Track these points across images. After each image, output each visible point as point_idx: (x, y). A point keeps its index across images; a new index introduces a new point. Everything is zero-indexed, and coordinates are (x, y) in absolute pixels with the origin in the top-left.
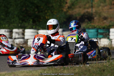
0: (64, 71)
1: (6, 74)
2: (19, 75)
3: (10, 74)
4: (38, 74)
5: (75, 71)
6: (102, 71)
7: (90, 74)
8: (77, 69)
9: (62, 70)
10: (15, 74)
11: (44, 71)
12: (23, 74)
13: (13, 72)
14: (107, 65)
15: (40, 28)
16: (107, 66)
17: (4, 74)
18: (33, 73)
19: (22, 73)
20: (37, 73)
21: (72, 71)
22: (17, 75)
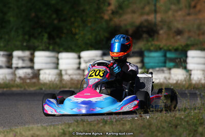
0: (105, 127)
2: (23, 133)
3: (7, 132)
4: (57, 133)
5: (124, 126)
6: (174, 127)
7: (150, 133)
8: (127, 124)
9: (101, 124)
10: (17, 133)
11: (69, 128)
12: (31, 132)
13: (14, 129)
14: (183, 117)
15: (61, 49)
16: (183, 119)
18: (48, 130)
19: (29, 130)
20: (56, 131)
21: (119, 127)
22: (20, 133)
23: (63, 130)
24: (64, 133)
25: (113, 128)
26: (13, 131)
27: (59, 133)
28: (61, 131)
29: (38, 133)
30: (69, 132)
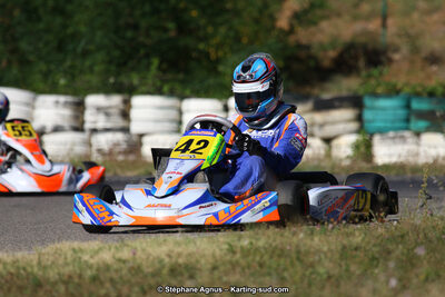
0: (312, 240)
1: (100, 249)
2: (150, 250)
3: (116, 248)
4: (218, 250)
5: (351, 238)
7: (405, 251)
8: (357, 233)
9: (301, 235)
10: (136, 249)
12: (165, 249)
17: (96, 248)
18: (198, 243)
19: (160, 245)
20: (215, 246)
22: (143, 250)
23: (230, 245)
24: (232, 250)
25: (328, 242)
26: (127, 246)
27: (221, 250)
28: (226, 247)
29: (180, 250)
30: (242, 248)
